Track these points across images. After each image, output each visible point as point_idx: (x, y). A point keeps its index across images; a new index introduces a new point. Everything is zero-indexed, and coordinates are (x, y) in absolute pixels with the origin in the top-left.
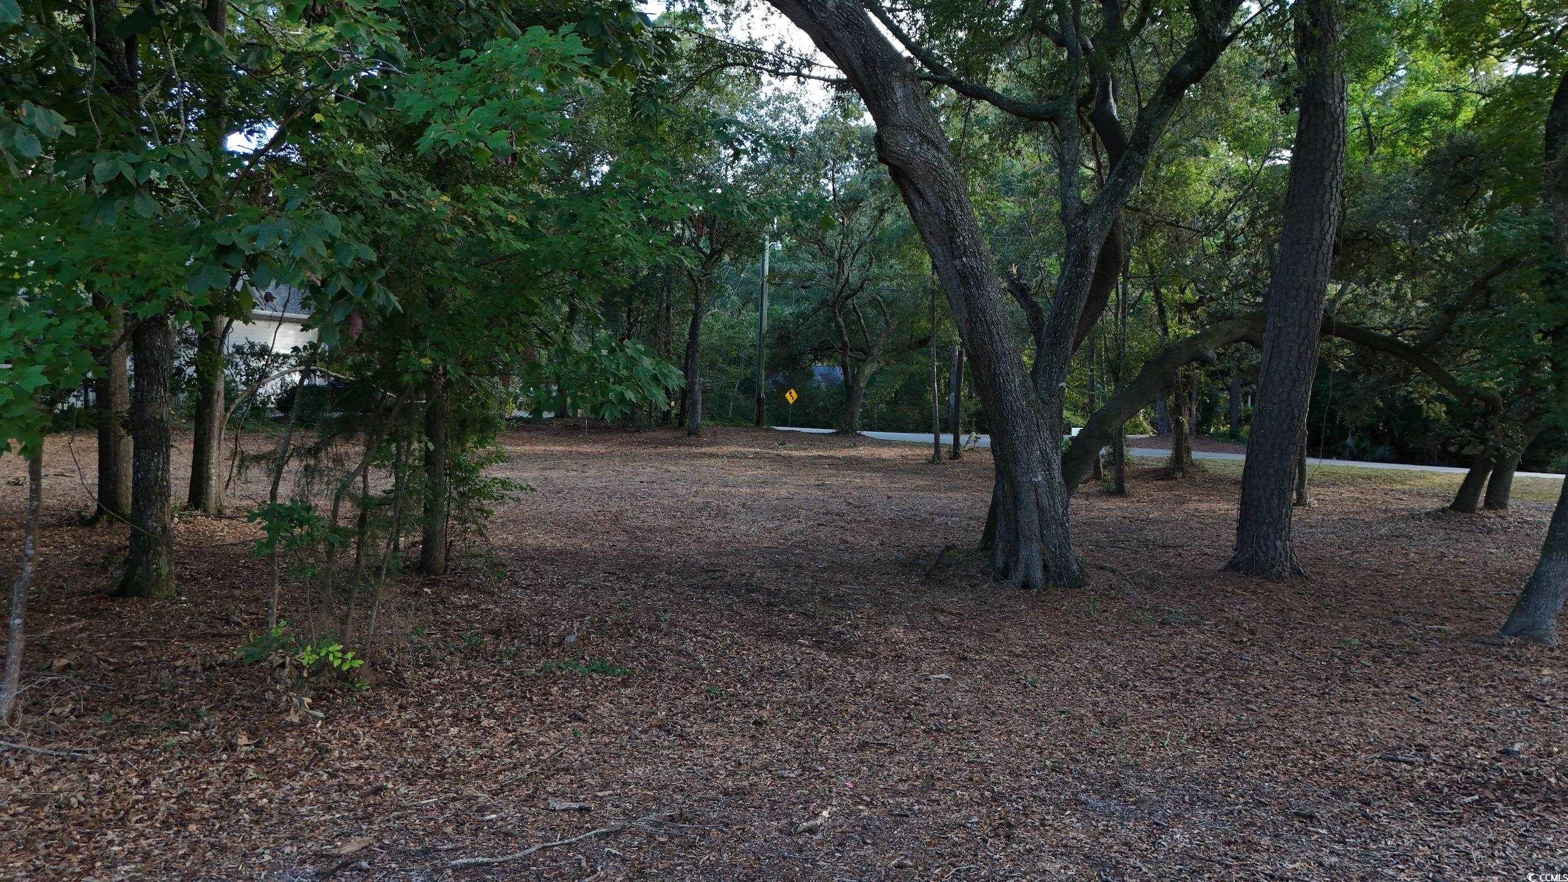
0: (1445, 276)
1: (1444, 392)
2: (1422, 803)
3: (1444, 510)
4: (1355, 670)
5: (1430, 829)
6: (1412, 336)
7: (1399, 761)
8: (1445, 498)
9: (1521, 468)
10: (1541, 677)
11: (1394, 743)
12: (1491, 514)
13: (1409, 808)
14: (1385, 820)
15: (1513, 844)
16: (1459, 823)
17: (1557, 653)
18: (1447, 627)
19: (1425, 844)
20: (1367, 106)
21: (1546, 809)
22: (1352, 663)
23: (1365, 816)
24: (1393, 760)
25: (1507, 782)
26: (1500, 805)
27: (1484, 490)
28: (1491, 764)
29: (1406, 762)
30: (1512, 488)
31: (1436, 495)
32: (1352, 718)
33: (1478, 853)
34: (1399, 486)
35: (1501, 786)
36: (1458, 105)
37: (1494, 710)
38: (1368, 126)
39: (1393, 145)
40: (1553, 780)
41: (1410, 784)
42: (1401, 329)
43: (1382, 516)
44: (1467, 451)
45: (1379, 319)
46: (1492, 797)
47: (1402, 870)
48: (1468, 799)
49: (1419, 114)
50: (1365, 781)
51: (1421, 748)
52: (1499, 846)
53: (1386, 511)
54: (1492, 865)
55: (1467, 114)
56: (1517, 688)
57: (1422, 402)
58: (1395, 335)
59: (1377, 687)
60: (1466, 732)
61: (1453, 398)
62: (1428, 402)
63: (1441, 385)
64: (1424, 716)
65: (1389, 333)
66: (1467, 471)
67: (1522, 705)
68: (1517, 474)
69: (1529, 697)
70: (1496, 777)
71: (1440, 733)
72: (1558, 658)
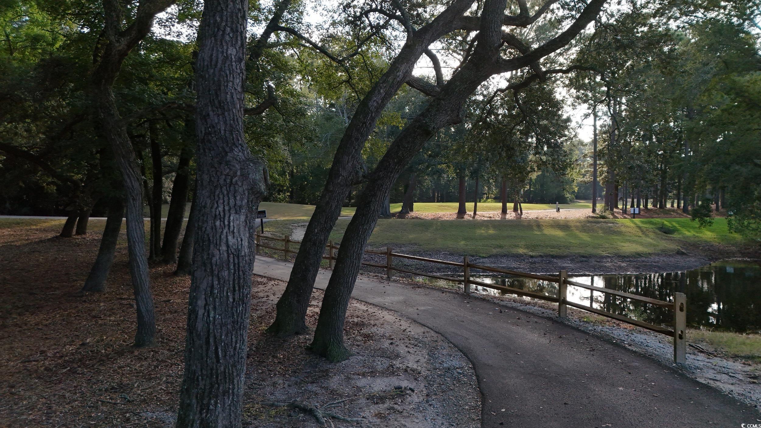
1: (55, 180)
2: (42, 379)
3: (57, 237)
4: (9, 322)
5: (46, 390)
6: (37, 151)
7: (31, 361)
8: (57, 231)
9: (91, 216)
10: (100, 307)
11: (29, 353)
12: (79, 237)
13: (36, 383)
14: (22, 393)
15: (85, 385)
16: (60, 383)
17: (107, 295)
18: (57, 292)
19: (43, 397)
20: (8, 30)
22: (7, 318)
24: (28, 362)
25: (83, 358)
26: (80, 369)
27: (75, 226)
28: (76, 351)
29: (34, 361)
30: (88, 225)
31: (53, 230)
32: (7, 346)
33: (69, 394)
34: (34, 227)
35: (80, 360)
36: (55, 39)
37: (79, 326)
38: (9, 40)
40: (103, 351)
41: (36, 371)
42: (32, 148)
43: (26, 242)
44: (68, 209)
45: (20, 141)
46: (76, 366)
47: (31, 414)
48: (64, 371)
49: (36, 39)
51: (42, 352)
52: (79, 387)
53: (27, 240)
54: (75, 397)
55: (58, 44)
56: (89, 314)
57: (45, 184)
58: (29, 150)
59: (20, 327)
60: (65, 339)
61: (59, 183)
62: (47, 185)
63: (53, 177)
64: (44, 337)
65: (26, 149)
66: (67, 218)
67: (91, 321)
68: (90, 218)
69: (94, 317)
70: (78, 357)
71: (52, 343)
72: (107, 298)
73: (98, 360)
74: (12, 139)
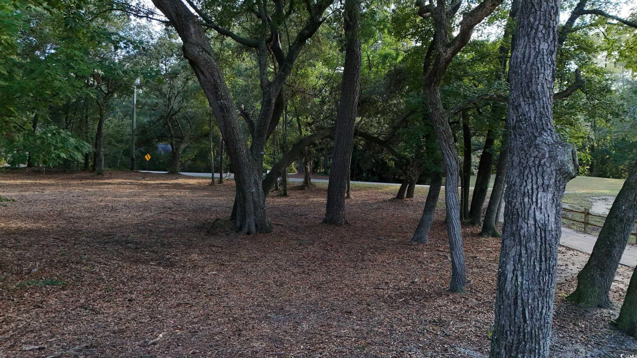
0: (393, 116)
1: (394, 157)
2: (387, 303)
3: (394, 199)
4: (366, 257)
5: (389, 312)
6: (383, 137)
7: (380, 289)
8: (394, 195)
9: (417, 184)
10: (423, 255)
11: (378, 282)
12: (408, 199)
13: (383, 305)
14: (375, 310)
15: (415, 314)
16: (398, 309)
17: (428, 247)
18: (395, 240)
19: (388, 317)
20: (369, 53)
21: (425, 301)
22: (364, 255)
23: (369, 310)
24: (378, 289)
25: (413, 293)
26: (411, 301)
27: (406, 191)
28: (408, 287)
29: (381, 289)
30: (415, 190)
31: (391, 193)
32: (364, 275)
33: (404, 319)
34: (380, 191)
35: (411, 294)
36: (398, 55)
37: (409, 268)
38: (369, 60)
39: (378, 68)
40: (427, 290)
41: (383, 297)
42: (380, 135)
43: (375, 201)
44: (402, 178)
45: (373, 131)
46: (408, 298)
47: (380, 328)
48: (401, 300)
49: (385, 57)
50: (368, 297)
51: (386, 283)
52: (411, 315)
53: (376, 199)
54: (408, 322)
55: (400, 58)
56: (416, 260)
57: (387, 160)
58: (378, 137)
59: (373, 262)
60: (401, 276)
61: (396, 159)
62: (389, 160)
63: (393, 155)
64: (387, 272)
65: (376, 136)
66: (401, 185)
67: (418, 265)
68: (416, 186)
69: (420, 262)
70: (410, 291)
71: (392, 278)
72: (428, 248)
73: (423, 297)
74: (368, 129)
